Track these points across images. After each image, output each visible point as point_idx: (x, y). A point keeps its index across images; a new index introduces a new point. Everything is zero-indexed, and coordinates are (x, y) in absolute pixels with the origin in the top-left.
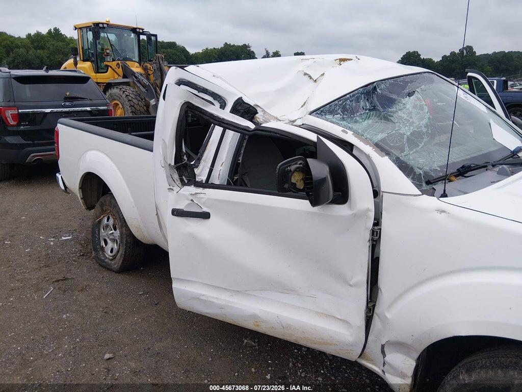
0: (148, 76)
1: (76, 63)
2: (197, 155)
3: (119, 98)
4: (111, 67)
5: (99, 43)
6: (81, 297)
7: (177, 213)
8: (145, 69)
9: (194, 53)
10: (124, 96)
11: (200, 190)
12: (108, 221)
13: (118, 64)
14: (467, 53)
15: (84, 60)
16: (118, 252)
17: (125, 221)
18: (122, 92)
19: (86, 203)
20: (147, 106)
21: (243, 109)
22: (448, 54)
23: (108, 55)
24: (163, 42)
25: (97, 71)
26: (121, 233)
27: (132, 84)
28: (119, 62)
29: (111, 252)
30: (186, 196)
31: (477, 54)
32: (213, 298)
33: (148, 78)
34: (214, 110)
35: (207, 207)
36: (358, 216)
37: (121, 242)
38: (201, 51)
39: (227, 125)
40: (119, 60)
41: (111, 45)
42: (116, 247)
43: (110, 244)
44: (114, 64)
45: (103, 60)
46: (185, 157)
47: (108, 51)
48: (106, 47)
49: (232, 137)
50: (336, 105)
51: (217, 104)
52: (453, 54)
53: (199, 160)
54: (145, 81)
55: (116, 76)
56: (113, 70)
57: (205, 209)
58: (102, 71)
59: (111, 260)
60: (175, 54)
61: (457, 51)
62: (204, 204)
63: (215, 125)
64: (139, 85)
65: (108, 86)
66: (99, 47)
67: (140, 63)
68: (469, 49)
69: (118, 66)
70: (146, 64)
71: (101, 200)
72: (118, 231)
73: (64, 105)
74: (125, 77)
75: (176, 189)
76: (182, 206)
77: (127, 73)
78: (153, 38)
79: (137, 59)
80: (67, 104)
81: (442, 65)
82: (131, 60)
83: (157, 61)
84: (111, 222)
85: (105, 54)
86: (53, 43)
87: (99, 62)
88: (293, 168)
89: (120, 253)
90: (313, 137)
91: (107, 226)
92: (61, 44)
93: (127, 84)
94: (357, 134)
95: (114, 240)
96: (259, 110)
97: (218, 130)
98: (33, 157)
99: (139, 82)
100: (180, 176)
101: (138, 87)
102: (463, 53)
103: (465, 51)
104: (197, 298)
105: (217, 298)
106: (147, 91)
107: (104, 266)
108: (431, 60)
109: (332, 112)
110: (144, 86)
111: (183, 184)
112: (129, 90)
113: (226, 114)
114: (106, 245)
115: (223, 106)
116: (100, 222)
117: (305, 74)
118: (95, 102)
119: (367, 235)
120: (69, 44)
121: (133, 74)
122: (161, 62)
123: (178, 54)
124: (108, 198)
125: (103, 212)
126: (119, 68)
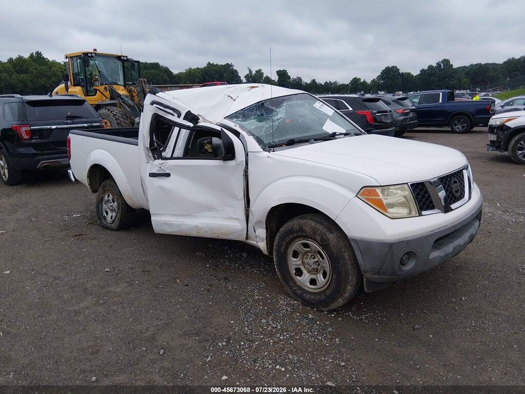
0: (132, 98)
1: (67, 88)
2: (164, 145)
3: (107, 117)
4: (99, 91)
5: (88, 71)
6: (94, 242)
7: (152, 175)
8: (130, 91)
9: (177, 73)
10: (112, 115)
11: (164, 161)
12: (108, 197)
13: (106, 88)
14: (444, 66)
15: (75, 85)
16: (116, 217)
17: (121, 194)
18: (110, 112)
19: (91, 187)
20: (133, 123)
21: (190, 117)
22: (426, 68)
23: (96, 80)
24: (146, 63)
25: (87, 95)
26: (118, 204)
27: (118, 105)
28: (107, 86)
29: (111, 218)
30: (156, 165)
31: (454, 67)
32: (174, 221)
33: (132, 100)
34: (174, 118)
35: (169, 170)
36: (238, 165)
37: (118, 209)
38: (184, 71)
39: (181, 126)
40: (106, 84)
41: (99, 72)
42: (114, 214)
43: (110, 214)
44: (102, 88)
45: (92, 84)
46: (155, 144)
47: (97, 77)
48: (94, 73)
49: (185, 133)
50: (239, 113)
51: (176, 115)
52: (431, 67)
53: (166, 147)
54: (130, 102)
55: (104, 99)
56: (102, 93)
57: (167, 172)
58: (92, 94)
59: (112, 224)
60: (158, 75)
61: (435, 65)
62: (167, 168)
63: (175, 126)
64: (124, 105)
65: (98, 107)
66: (88, 73)
67: (125, 86)
68: (446, 62)
69: (106, 89)
70: (130, 87)
71: (103, 184)
72: (116, 203)
73: (67, 122)
74: (112, 98)
75: (151, 162)
76: (155, 171)
77: (114, 95)
78: (136, 64)
79: (122, 82)
80: (69, 121)
81: (421, 79)
82: (117, 84)
83: (141, 85)
84: (111, 197)
85: (94, 79)
86: (36, 67)
87: (88, 86)
88: (205, 142)
89: (118, 217)
90: (219, 128)
91: (108, 201)
92: (44, 68)
93: (114, 105)
94: (241, 127)
95: (112, 211)
96: (200, 117)
97: (176, 129)
98: (42, 163)
99: (124, 102)
100: (153, 154)
101: (124, 108)
102: (441, 66)
103: (442, 65)
104: (166, 224)
105: (176, 221)
106: (131, 110)
107: (106, 228)
108: (409, 74)
109: (236, 117)
110: (129, 106)
111: (155, 159)
112: (116, 110)
113: (181, 121)
114: (107, 215)
115: (179, 116)
116: (102, 199)
117: (229, 96)
118: (90, 119)
119: (242, 173)
120: (51, 67)
121: (119, 96)
122: (144, 85)
123: (161, 74)
124: (108, 182)
125: (105, 192)
126: (106, 91)
